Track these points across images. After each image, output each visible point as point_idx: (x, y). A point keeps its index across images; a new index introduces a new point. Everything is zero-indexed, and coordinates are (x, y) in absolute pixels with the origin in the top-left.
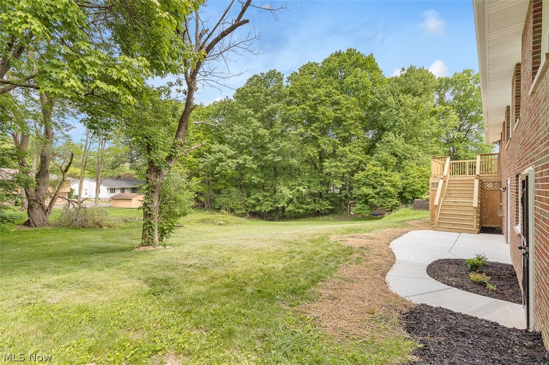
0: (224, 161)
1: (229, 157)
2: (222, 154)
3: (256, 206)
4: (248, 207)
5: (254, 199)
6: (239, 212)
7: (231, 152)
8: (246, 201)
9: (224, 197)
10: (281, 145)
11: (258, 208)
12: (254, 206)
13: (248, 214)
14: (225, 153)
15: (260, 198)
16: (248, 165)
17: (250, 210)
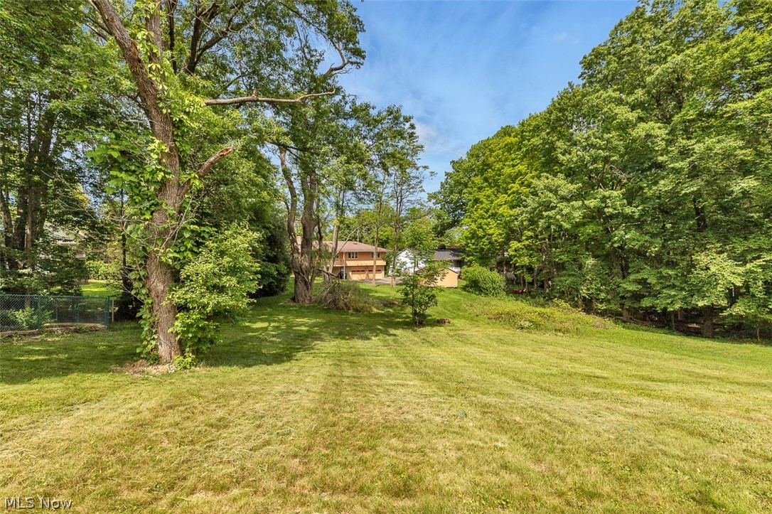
0: (554, 208)
1: (563, 199)
2: (551, 195)
3: (644, 296)
4: (623, 298)
5: (639, 282)
6: (602, 307)
7: (568, 188)
8: (619, 287)
9: (569, 275)
10: (699, 148)
11: (646, 303)
12: (637, 297)
13: (625, 313)
14: (555, 191)
15: (652, 280)
16: (611, 210)
17: (628, 304)
